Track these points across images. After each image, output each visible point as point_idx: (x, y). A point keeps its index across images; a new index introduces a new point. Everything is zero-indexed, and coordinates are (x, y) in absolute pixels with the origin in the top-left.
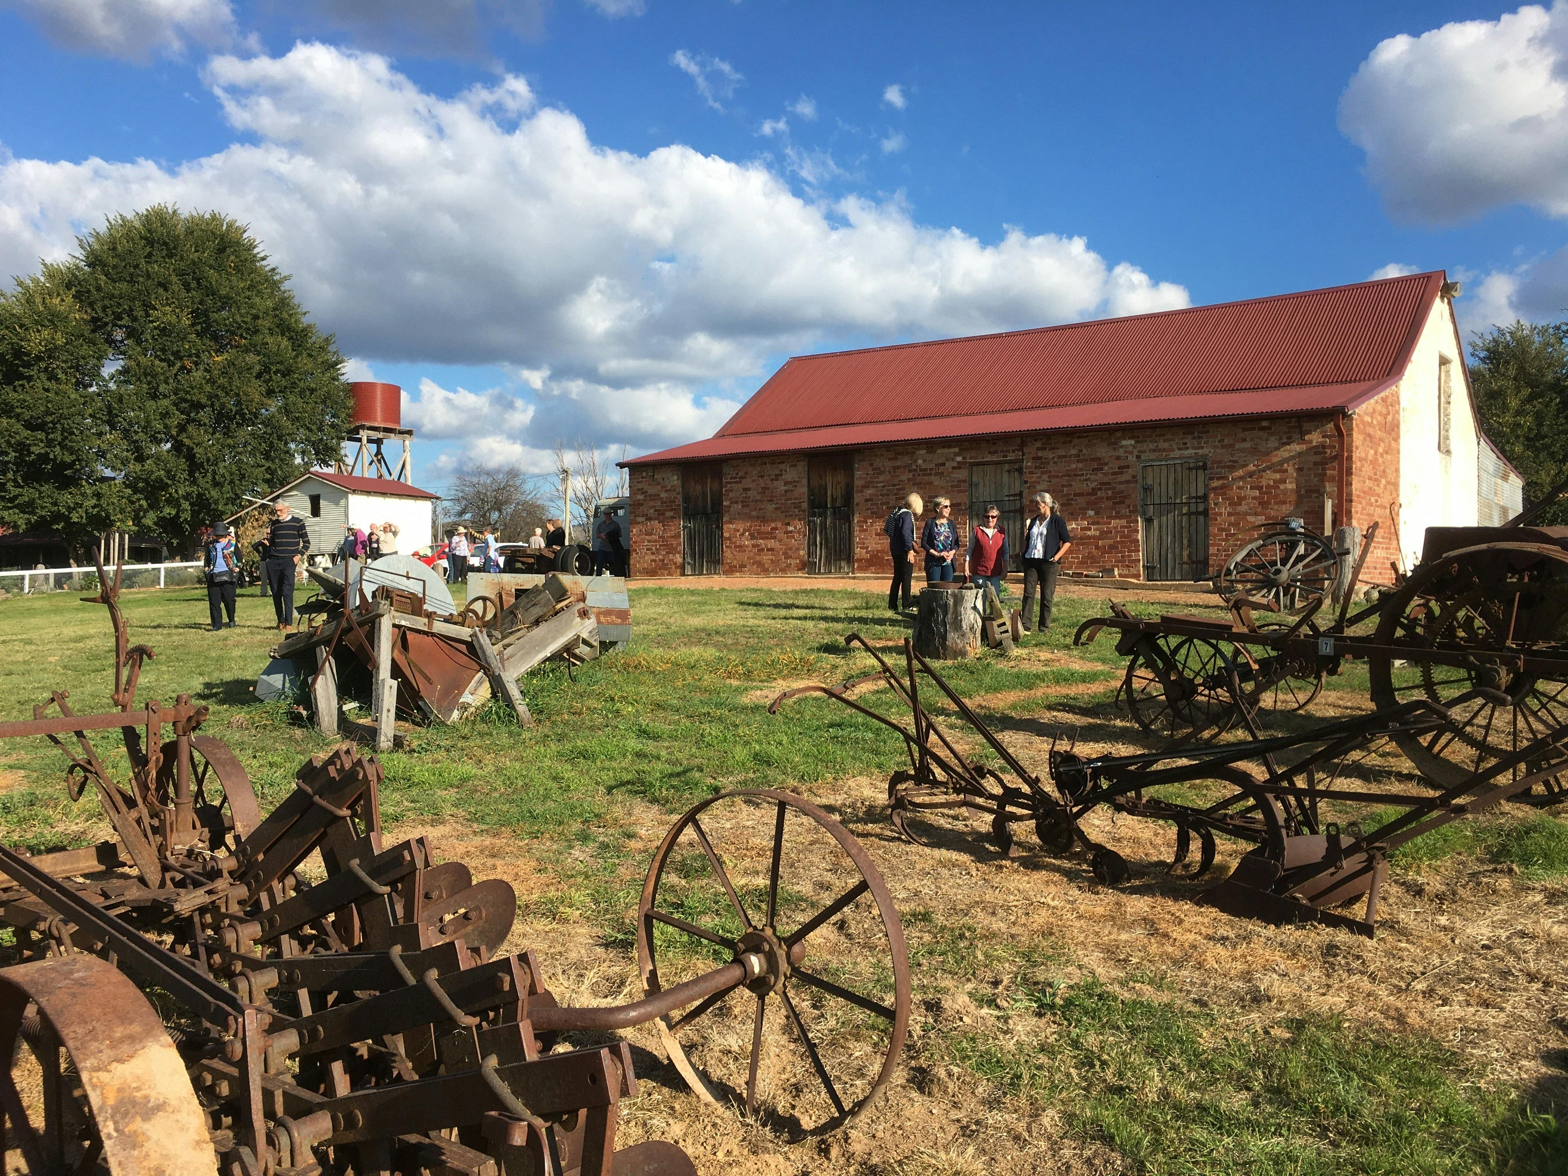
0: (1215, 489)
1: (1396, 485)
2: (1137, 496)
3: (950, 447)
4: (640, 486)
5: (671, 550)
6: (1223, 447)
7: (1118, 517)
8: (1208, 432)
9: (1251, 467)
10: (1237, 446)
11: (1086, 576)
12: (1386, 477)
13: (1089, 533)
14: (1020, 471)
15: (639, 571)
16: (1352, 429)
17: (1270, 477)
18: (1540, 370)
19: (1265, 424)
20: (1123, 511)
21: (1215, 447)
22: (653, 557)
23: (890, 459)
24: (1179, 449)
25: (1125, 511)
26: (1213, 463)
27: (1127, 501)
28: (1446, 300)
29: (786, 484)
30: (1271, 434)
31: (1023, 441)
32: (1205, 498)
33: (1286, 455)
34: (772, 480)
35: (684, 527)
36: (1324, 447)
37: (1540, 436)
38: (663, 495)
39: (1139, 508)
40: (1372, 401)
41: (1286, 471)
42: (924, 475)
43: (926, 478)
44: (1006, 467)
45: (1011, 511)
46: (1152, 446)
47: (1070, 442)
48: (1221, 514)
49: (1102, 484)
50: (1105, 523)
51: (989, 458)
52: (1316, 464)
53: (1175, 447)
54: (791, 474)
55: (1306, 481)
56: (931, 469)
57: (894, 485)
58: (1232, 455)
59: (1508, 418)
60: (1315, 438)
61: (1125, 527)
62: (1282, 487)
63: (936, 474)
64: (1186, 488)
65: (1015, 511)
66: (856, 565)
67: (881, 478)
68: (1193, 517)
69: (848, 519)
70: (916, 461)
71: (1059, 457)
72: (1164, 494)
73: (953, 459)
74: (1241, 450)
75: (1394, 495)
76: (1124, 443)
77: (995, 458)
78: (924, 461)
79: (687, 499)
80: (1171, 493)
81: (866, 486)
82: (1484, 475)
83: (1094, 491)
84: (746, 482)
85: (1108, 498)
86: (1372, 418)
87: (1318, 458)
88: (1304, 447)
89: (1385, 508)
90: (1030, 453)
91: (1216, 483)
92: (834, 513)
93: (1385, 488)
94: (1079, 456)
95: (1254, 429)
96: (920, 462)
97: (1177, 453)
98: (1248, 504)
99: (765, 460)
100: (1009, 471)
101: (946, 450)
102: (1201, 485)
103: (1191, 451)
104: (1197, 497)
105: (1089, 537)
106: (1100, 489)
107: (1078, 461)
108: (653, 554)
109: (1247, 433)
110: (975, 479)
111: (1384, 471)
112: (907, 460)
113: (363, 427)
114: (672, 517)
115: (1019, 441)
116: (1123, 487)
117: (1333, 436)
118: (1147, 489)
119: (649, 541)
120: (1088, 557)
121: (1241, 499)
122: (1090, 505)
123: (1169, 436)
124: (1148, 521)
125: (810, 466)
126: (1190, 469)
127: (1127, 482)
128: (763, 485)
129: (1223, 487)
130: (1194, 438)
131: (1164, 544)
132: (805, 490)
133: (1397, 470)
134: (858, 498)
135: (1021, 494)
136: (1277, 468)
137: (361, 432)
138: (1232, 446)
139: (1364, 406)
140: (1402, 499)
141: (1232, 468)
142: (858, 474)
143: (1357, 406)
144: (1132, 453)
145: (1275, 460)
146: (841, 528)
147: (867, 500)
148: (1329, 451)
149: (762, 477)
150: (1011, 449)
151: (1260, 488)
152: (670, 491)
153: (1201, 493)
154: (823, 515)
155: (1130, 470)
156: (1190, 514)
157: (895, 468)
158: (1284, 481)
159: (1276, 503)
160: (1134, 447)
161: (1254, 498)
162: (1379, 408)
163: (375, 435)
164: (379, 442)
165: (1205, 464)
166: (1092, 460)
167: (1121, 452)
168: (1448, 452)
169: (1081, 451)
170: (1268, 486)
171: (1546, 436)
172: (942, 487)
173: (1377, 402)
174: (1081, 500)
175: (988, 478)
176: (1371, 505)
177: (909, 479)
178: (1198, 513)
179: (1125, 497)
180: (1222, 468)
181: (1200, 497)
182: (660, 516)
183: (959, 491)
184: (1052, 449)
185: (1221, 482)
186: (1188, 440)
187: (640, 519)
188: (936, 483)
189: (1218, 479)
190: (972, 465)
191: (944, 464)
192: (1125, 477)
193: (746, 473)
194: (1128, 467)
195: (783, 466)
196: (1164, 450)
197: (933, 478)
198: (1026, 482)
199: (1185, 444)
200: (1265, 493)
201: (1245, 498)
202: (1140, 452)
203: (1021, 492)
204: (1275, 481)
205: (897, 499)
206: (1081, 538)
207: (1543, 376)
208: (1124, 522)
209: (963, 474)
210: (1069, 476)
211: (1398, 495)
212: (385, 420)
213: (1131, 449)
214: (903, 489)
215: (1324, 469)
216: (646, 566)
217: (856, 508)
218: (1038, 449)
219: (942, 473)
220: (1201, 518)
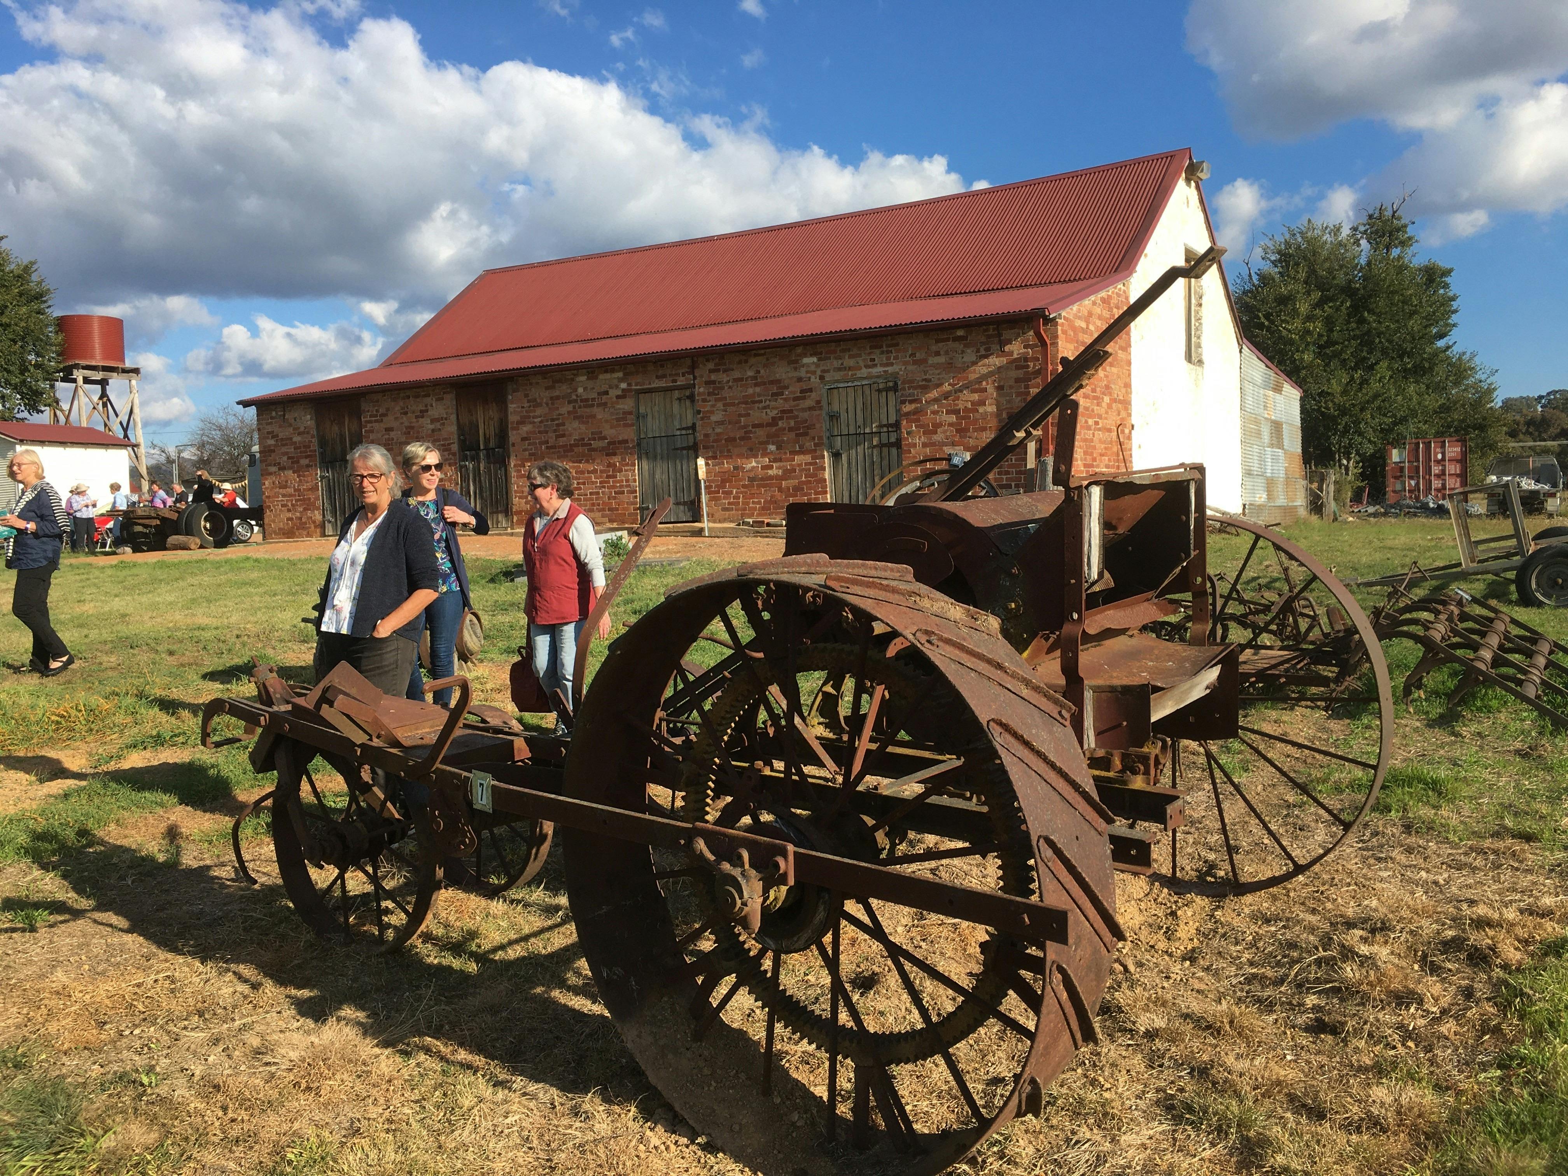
0: (908, 414)
1: (1126, 404)
2: (823, 426)
3: (613, 371)
4: (269, 428)
5: (309, 506)
6: (915, 363)
7: (802, 452)
8: (897, 345)
9: (946, 387)
10: (930, 362)
11: (768, 525)
12: (1110, 394)
13: (770, 472)
14: (691, 398)
15: (276, 534)
16: (1057, 337)
17: (967, 398)
18: (1330, 271)
19: (960, 333)
20: (807, 444)
21: (906, 363)
22: (290, 515)
23: (547, 388)
24: (867, 367)
25: (810, 445)
26: (904, 383)
27: (812, 432)
28: (1193, 184)
29: (433, 421)
30: (966, 346)
31: (693, 362)
32: (897, 425)
33: (985, 370)
34: (417, 417)
35: (322, 477)
36: (1026, 360)
37: (1330, 343)
38: (297, 439)
39: (825, 440)
40: (1087, 302)
41: (985, 390)
42: (585, 406)
43: (588, 410)
44: (676, 394)
45: (683, 448)
46: (836, 363)
47: (746, 362)
48: (915, 445)
49: (783, 412)
50: (787, 460)
51: (657, 384)
52: (1018, 380)
53: (862, 364)
54: (438, 409)
55: (1009, 402)
56: (594, 399)
57: (553, 420)
58: (925, 373)
59: (1297, 324)
60: (1016, 348)
61: (811, 464)
62: (981, 410)
63: (599, 405)
64: (876, 414)
65: (688, 448)
66: (515, 519)
67: (539, 411)
68: (885, 450)
69: (502, 461)
70: (576, 390)
71: (735, 380)
72: (852, 422)
73: (617, 387)
74: (936, 366)
75: (1123, 414)
76: (806, 360)
77: (662, 384)
78: (585, 389)
79: (323, 443)
80: (860, 421)
81: (521, 422)
82: (1249, 387)
83: (774, 421)
84: (389, 421)
85: (791, 429)
86: (1088, 323)
87: (1020, 373)
88: (1004, 360)
89: (1110, 430)
90: (702, 376)
91: (908, 408)
92: (488, 456)
93: (1109, 406)
94: (755, 378)
95: (948, 340)
96: (580, 390)
97: (864, 372)
98: (945, 432)
99: (408, 393)
100: (679, 399)
101: (608, 376)
102: (892, 411)
103: (879, 370)
104: (888, 426)
105: (771, 478)
106: (781, 418)
107: (756, 385)
108: (289, 510)
109: (940, 345)
110: (642, 410)
111: (1107, 387)
112: (564, 389)
113: (77, 366)
114: (308, 466)
115: (688, 361)
116: (806, 415)
117: (1035, 346)
118: (834, 417)
119: (284, 496)
120: (771, 502)
121: (937, 426)
122: (772, 438)
123: (855, 351)
124: (836, 456)
125: (458, 398)
126: (879, 391)
127: (811, 409)
128: (407, 424)
129: (916, 412)
130: (882, 353)
131: (855, 483)
132: (454, 428)
133: (1128, 386)
134: (513, 437)
135: (693, 427)
136: (975, 386)
137: (75, 372)
138: (925, 361)
139: (1075, 307)
140: (1134, 420)
141: (925, 388)
142: (512, 407)
143: (1064, 308)
144: (814, 373)
145: (972, 377)
146: (496, 474)
147: (524, 439)
148: (1031, 364)
149: (406, 413)
150: (681, 372)
151: (956, 412)
152: (303, 433)
153: (892, 420)
154: (475, 458)
155: (813, 395)
156: (881, 446)
157: (552, 398)
158: (982, 403)
159: (975, 430)
160: (817, 366)
161: (950, 425)
162: (1097, 310)
163: (98, 376)
164: (103, 383)
165: (896, 384)
166: (772, 382)
167: (802, 373)
168: (1200, 362)
169: (758, 372)
170: (966, 410)
171: (1337, 343)
172: (607, 421)
173: (1094, 303)
174: (761, 433)
175: (656, 408)
176: (1089, 428)
177: (569, 412)
178: (890, 445)
179: (808, 428)
180: (915, 388)
181: (891, 425)
182: (294, 464)
183: (626, 425)
184: (725, 371)
185: (913, 406)
186: (877, 355)
187: (273, 469)
188: (599, 417)
189: (911, 402)
190: (639, 392)
191: (607, 393)
192: (808, 403)
193: (388, 410)
194: (811, 390)
195: (428, 400)
196: (850, 369)
197: (595, 410)
198: (699, 412)
199: (874, 360)
200: (963, 418)
201: (940, 425)
202: (824, 371)
203: (694, 424)
204: (973, 403)
205: (557, 437)
206: (762, 479)
207: (1334, 278)
208: (808, 458)
209: (628, 404)
210: (746, 403)
211: (1130, 415)
212: (106, 357)
213: (813, 368)
214: (563, 424)
215: (1027, 387)
216: (281, 525)
217: (511, 449)
218: (711, 371)
219: (605, 404)
220: (894, 451)
